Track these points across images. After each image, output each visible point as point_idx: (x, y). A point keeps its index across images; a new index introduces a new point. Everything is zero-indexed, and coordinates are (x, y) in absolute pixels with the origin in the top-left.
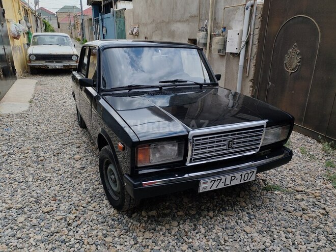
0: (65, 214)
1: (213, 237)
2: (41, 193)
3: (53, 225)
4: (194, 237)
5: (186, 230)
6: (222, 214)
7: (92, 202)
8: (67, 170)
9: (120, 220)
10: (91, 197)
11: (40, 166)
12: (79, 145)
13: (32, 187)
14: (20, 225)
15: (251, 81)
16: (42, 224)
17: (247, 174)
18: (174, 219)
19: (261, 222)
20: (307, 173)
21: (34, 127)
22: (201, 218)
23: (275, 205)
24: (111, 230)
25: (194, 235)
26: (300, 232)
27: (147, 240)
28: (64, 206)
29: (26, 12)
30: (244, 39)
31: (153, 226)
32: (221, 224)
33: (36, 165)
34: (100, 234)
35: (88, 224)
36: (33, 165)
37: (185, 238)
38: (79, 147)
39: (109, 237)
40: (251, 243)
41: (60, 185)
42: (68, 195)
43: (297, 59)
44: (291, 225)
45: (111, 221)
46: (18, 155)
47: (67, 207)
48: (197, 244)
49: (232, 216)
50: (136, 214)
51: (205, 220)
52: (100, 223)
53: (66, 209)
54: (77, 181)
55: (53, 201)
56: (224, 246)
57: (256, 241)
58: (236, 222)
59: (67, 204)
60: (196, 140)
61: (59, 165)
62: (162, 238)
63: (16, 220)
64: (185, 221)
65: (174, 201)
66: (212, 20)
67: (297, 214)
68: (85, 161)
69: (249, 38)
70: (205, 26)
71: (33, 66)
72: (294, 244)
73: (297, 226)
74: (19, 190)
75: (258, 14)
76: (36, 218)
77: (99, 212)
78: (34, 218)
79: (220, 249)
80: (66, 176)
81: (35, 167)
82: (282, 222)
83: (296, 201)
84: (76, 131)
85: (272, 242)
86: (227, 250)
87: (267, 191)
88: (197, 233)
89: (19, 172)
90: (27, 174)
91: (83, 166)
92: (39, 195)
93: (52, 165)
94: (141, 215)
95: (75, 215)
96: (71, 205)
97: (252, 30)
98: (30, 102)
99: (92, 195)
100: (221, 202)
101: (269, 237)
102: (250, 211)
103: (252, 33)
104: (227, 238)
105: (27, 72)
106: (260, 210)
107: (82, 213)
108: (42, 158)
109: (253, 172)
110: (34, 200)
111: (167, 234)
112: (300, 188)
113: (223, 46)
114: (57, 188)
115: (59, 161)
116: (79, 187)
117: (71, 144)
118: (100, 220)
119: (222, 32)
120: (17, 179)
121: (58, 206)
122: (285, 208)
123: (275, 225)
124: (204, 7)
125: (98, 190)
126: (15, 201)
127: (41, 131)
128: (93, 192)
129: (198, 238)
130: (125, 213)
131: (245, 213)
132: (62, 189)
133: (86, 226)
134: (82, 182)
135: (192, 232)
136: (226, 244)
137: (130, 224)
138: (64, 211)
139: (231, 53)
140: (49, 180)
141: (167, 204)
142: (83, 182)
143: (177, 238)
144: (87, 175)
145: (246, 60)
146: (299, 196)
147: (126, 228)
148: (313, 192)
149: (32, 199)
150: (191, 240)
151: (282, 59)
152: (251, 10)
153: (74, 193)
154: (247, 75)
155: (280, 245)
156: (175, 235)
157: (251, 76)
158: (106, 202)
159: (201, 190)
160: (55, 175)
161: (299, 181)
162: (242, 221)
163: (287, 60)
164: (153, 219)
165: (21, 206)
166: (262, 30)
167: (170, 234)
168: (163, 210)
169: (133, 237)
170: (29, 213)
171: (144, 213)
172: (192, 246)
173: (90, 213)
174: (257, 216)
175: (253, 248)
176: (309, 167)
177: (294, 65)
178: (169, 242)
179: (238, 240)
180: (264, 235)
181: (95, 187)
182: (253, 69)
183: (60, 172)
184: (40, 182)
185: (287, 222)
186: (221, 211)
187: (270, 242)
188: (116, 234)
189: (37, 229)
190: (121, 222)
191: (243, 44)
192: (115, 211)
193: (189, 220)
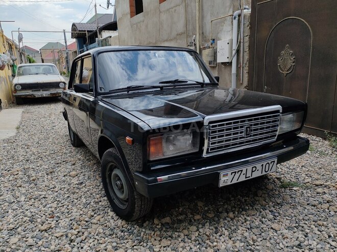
0: (65, 230)
1: (240, 238)
2: (36, 212)
3: (52, 242)
4: (218, 241)
5: (208, 233)
6: (243, 215)
7: (95, 215)
8: (63, 186)
9: (130, 231)
10: (93, 211)
11: (32, 185)
12: (74, 162)
13: (25, 206)
14: (13, 247)
15: (245, 87)
16: (40, 243)
17: (268, 164)
18: (191, 223)
19: (287, 218)
20: (320, 168)
21: (23, 150)
22: (221, 220)
23: (297, 200)
24: (122, 241)
25: (218, 237)
26: (332, 224)
27: (165, 248)
28: (64, 222)
29: (10, 46)
30: (235, 47)
31: (169, 234)
32: (245, 224)
33: (28, 185)
34: (109, 247)
35: (94, 238)
36: (24, 185)
37: (208, 242)
38: (74, 164)
39: (121, 249)
40: (283, 241)
41: (56, 202)
42: (67, 210)
43: (291, 60)
44: (320, 218)
45: (120, 233)
46: (7, 177)
47: (67, 223)
48: (223, 247)
49: (254, 215)
50: (147, 222)
51: (226, 221)
52: (107, 236)
53: (66, 225)
54: (76, 196)
55: (51, 218)
56: (254, 246)
57: (287, 238)
58: (260, 221)
59: (67, 220)
60: (213, 127)
61: (53, 183)
62: (182, 244)
63: (7, 242)
64: (204, 225)
65: (187, 206)
66: (200, 34)
67: (323, 206)
68: (83, 177)
69: (239, 47)
70: (193, 41)
71: (19, 95)
72: (330, 236)
73: (327, 219)
74: (10, 211)
75: (246, 23)
76: (32, 238)
77: (105, 225)
78: (30, 238)
79: (250, 250)
80: (63, 193)
81: (27, 187)
82: (309, 216)
83: (318, 194)
84: (69, 150)
85: (306, 236)
86: (259, 250)
87: (285, 188)
88: (220, 236)
89: (9, 193)
90: (18, 194)
91: (80, 182)
92: (33, 214)
93: (46, 183)
94: (153, 223)
95: (77, 230)
96: (71, 220)
97: (242, 38)
98: (18, 128)
99: (94, 209)
100: (239, 203)
101: (301, 232)
102: (273, 208)
103: (242, 41)
104: (255, 238)
105: (13, 103)
106: (283, 207)
107: (86, 227)
108: (34, 178)
109: (274, 162)
110: (29, 219)
111: (186, 240)
112: (318, 182)
113: (213, 57)
114: (55, 205)
115: (53, 179)
116: (79, 202)
117: (65, 163)
118: (108, 232)
119: (212, 44)
120: (7, 200)
121: (57, 223)
122: (308, 203)
123: (304, 219)
124: (191, 23)
125: (100, 203)
126: (6, 222)
127: (31, 153)
128: (95, 205)
129: (223, 240)
130: (134, 223)
131: (267, 211)
132: (60, 205)
133: (91, 240)
134: (81, 196)
135: (215, 235)
136: (255, 244)
137: (142, 233)
138: (64, 227)
139: (222, 63)
140: (44, 198)
141: (181, 209)
142: (83, 196)
143: (199, 244)
144: (86, 190)
145: (238, 68)
146: (320, 190)
147: (139, 238)
148: (333, 184)
149: (25, 218)
150: (215, 244)
151: (276, 61)
152: (239, 20)
153: (73, 208)
154: (241, 82)
155: (316, 239)
156: (196, 241)
157: (245, 83)
158: (111, 214)
159: (221, 184)
160: (50, 192)
161: (316, 176)
162: (266, 219)
163: (280, 62)
164: (168, 227)
165: (13, 226)
166: (252, 37)
167: (190, 239)
168: (177, 216)
169: (148, 246)
170: (23, 233)
171: (156, 221)
172: (218, 250)
173: (94, 226)
174: (282, 213)
175: (286, 245)
176: (321, 162)
177: (289, 67)
178: (191, 248)
179: (268, 238)
180: (294, 231)
181: (96, 200)
182: (246, 76)
183: (56, 189)
184: (34, 201)
185: (315, 216)
186: (241, 212)
187: (304, 236)
188: (128, 245)
189: (34, 249)
190: (132, 233)
191: (234, 52)
192: (124, 222)
193: (208, 223)
